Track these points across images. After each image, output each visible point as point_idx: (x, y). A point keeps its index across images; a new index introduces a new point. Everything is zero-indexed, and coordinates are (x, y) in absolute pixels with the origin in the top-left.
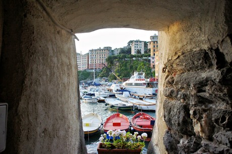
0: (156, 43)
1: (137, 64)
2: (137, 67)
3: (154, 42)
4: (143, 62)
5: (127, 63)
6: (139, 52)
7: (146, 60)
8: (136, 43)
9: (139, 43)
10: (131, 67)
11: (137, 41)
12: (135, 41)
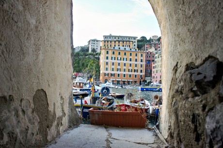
0: (106, 42)
1: (88, 62)
2: (88, 65)
3: (105, 41)
4: (94, 59)
5: (80, 60)
6: (94, 50)
7: (97, 58)
8: (93, 42)
9: (96, 42)
10: (83, 65)
11: (94, 40)
12: (92, 40)
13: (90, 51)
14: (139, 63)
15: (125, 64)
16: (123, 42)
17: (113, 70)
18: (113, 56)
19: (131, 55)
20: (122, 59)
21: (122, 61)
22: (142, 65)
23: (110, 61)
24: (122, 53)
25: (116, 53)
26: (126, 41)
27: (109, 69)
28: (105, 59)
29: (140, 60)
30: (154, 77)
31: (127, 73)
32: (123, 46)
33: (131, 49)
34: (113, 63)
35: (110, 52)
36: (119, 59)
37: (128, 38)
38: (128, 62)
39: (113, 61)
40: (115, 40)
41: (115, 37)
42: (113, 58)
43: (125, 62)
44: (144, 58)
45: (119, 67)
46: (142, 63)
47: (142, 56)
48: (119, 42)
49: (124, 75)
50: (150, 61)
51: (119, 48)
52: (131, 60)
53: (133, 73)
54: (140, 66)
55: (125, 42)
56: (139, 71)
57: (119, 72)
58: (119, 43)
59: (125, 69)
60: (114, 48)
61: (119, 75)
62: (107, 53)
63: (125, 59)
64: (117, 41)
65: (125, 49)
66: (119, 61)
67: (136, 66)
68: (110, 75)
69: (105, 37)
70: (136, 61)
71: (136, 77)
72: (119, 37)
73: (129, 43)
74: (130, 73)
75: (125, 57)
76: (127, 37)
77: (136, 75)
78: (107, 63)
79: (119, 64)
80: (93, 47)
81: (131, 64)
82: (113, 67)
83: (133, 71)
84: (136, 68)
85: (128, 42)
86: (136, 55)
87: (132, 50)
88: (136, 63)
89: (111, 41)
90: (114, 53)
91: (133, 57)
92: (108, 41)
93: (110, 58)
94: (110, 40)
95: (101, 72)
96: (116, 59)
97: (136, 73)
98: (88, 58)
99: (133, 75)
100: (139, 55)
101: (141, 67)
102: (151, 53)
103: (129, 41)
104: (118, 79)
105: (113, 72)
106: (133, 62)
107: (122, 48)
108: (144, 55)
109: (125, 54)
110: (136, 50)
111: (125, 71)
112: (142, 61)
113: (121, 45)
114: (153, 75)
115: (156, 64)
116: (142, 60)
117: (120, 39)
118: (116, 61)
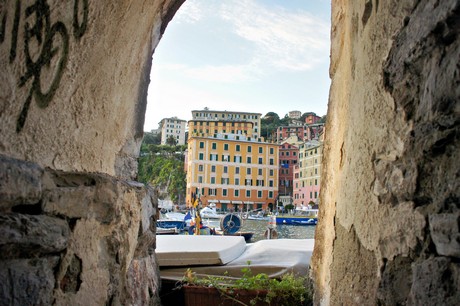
0: (198, 124)
1: (162, 164)
2: (160, 170)
3: (196, 122)
4: (173, 159)
5: (143, 161)
6: (171, 140)
7: (177, 156)
8: (170, 124)
9: (175, 123)
10: (150, 170)
11: (172, 120)
12: (168, 120)
13: (164, 142)
14: (266, 166)
15: (237, 169)
16: (233, 123)
17: (213, 182)
18: (214, 153)
19: (249, 150)
20: (232, 158)
21: (232, 163)
22: (271, 171)
23: (206, 162)
24: (232, 147)
25: (220, 146)
26: (239, 122)
27: (205, 179)
28: (196, 158)
29: (268, 161)
30: (297, 196)
31: (241, 187)
32: (233, 132)
33: (249, 139)
34: (214, 167)
35: (208, 145)
36: (226, 157)
37: (242, 116)
38: (245, 165)
39: (214, 162)
40: (216, 119)
41: (216, 113)
42: (214, 158)
43: (237, 164)
44: (276, 157)
45: (225, 176)
46: (272, 167)
47: (272, 152)
48: (224, 123)
49: (237, 191)
50: (288, 162)
51: (226, 137)
52: (249, 161)
53: (254, 187)
54: (267, 172)
55: (236, 125)
56: (267, 183)
57: (225, 186)
58: (224, 125)
59: (237, 180)
60: (215, 136)
61: (225, 191)
62: (202, 146)
63: (238, 159)
64: (220, 121)
65: (238, 138)
66: (226, 164)
67: (260, 173)
68: (206, 192)
69: (196, 113)
70: (260, 162)
71: (260, 195)
72: (224, 114)
73: (245, 126)
74: (249, 188)
75: (238, 155)
76: (240, 114)
77: (260, 192)
78: (201, 168)
79: (226, 168)
80: (170, 134)
81: (249, 170)
82: (213, 175)
83: (254, 182)
84: (260, 178)
85: (243, 125)
86: (261, 151)
87: (253, 140)
88: (260, 166)
89: (208, 122)
90: (214, 147)
91: (254, 155)
92: (201, 122)
93: (206, 156)
94: (206, 119)
95: (189, 186)
96: (220, 158)
97: (260, 188)
98: (160, 156)
99: (254, 191)
100: (267, 150)
101: (271, 174)
102: (289, 146)
103: (245, 123)
104: (224, 199)
105: (213, 187)
106: (255, 165)
107: (232, 137)
108: (277, 151)
109: (238, 148)
110: (260, 140)
111: (237, 183)
112: (271, 163)
113: (227, 129)
114: (295, 191)
115: (301, 169)
116: (271, 160)
117: (226, 118)
118: (220, 163)
